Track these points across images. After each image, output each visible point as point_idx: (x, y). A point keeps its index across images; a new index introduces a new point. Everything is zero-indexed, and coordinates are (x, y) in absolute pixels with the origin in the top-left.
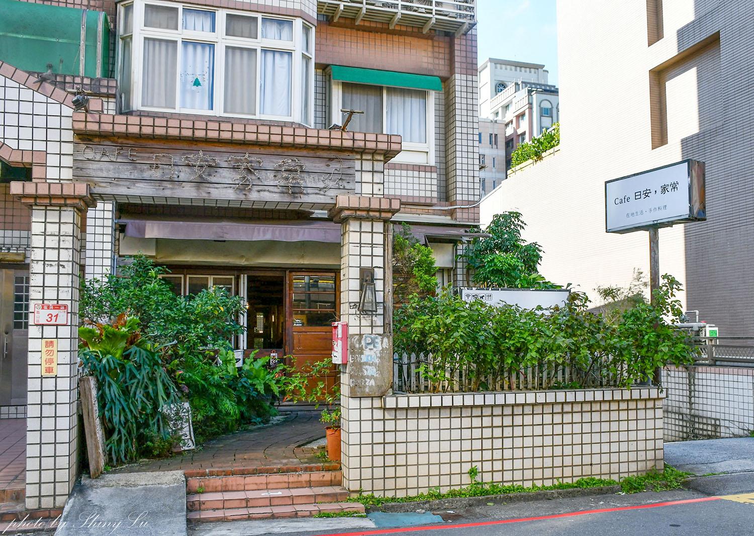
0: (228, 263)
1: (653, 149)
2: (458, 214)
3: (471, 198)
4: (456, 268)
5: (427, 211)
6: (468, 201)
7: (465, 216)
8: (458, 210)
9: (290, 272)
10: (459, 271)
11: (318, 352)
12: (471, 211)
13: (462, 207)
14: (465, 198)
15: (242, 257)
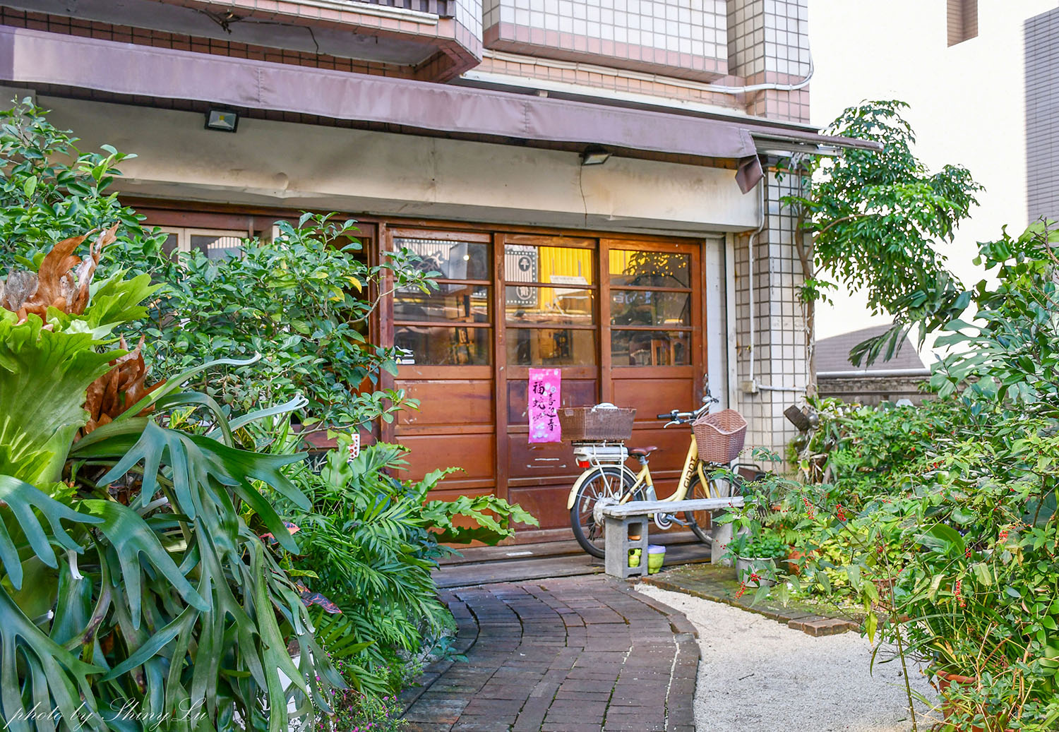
0: (242, 193)
1: (949, 45)
2: (769, 102)
3: (794, 69)
4: (766, 229)
5: (698, 94)
6: (789, 75)
7: (783, 108)
8: (769, 95)
9: (389, 226)
10: (773, 237)
11: (456, 429)
12: (794, 97)
13: (779, 87)
14: (782, 67)
15: (280, 176)
